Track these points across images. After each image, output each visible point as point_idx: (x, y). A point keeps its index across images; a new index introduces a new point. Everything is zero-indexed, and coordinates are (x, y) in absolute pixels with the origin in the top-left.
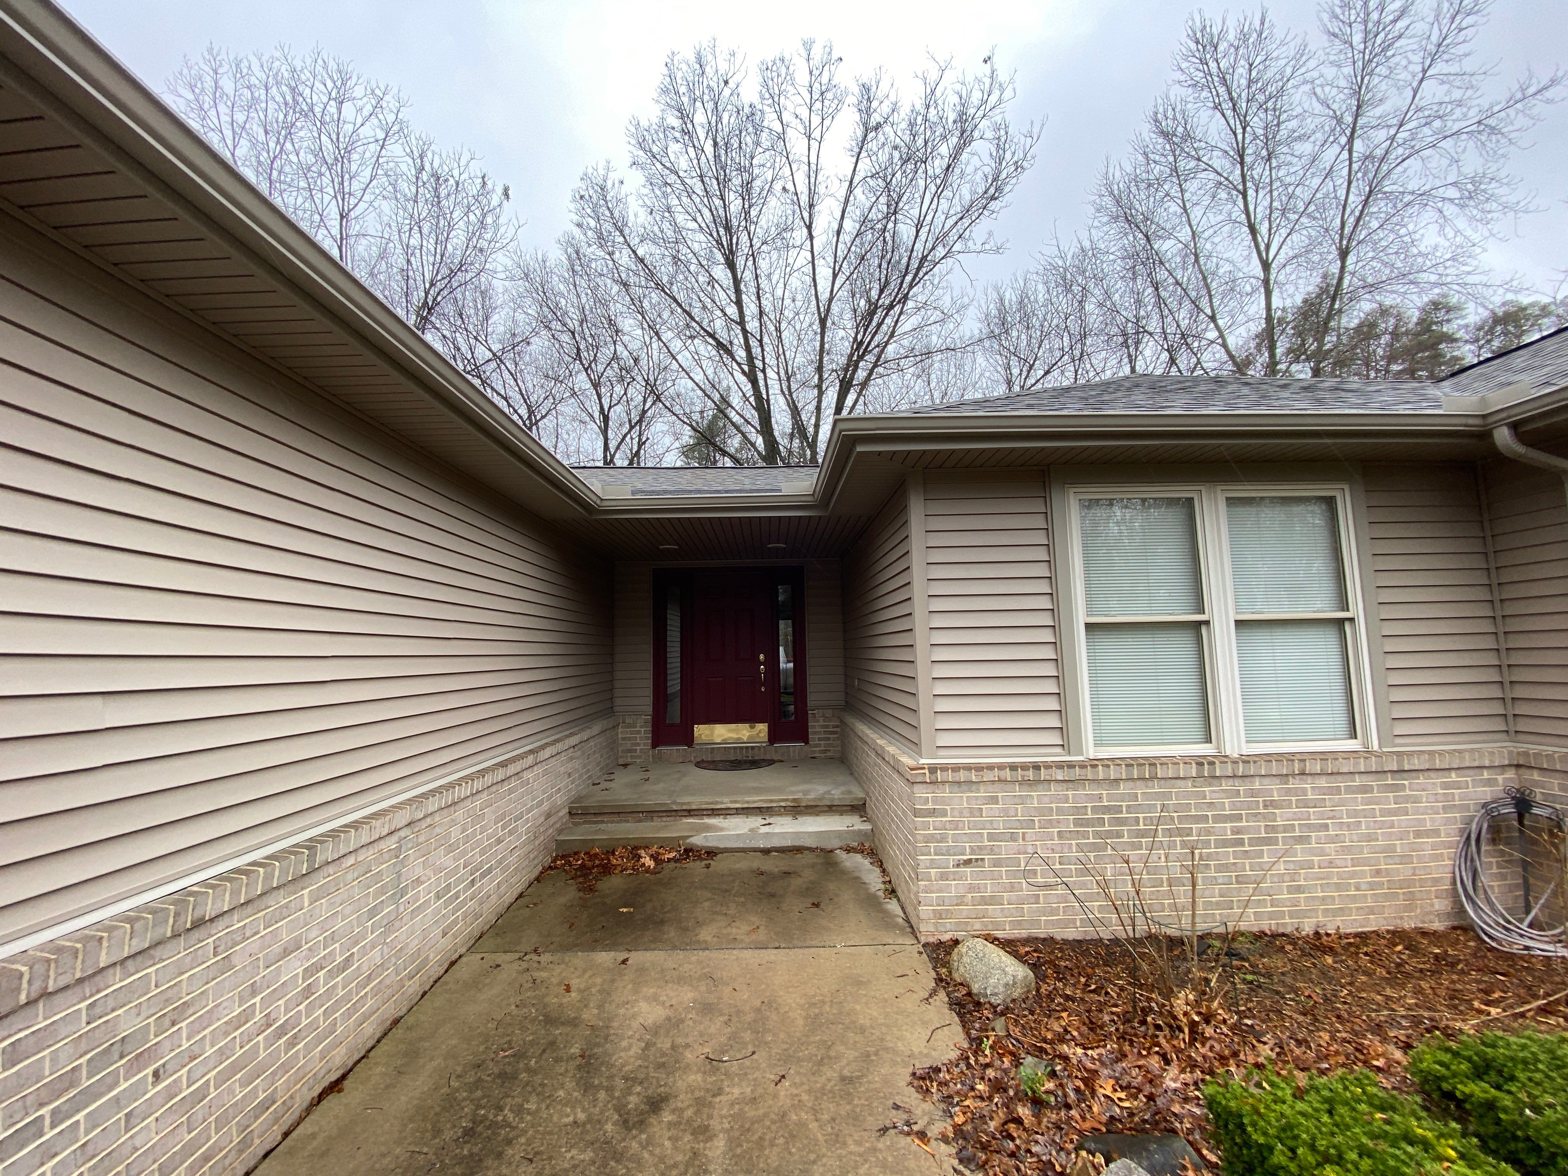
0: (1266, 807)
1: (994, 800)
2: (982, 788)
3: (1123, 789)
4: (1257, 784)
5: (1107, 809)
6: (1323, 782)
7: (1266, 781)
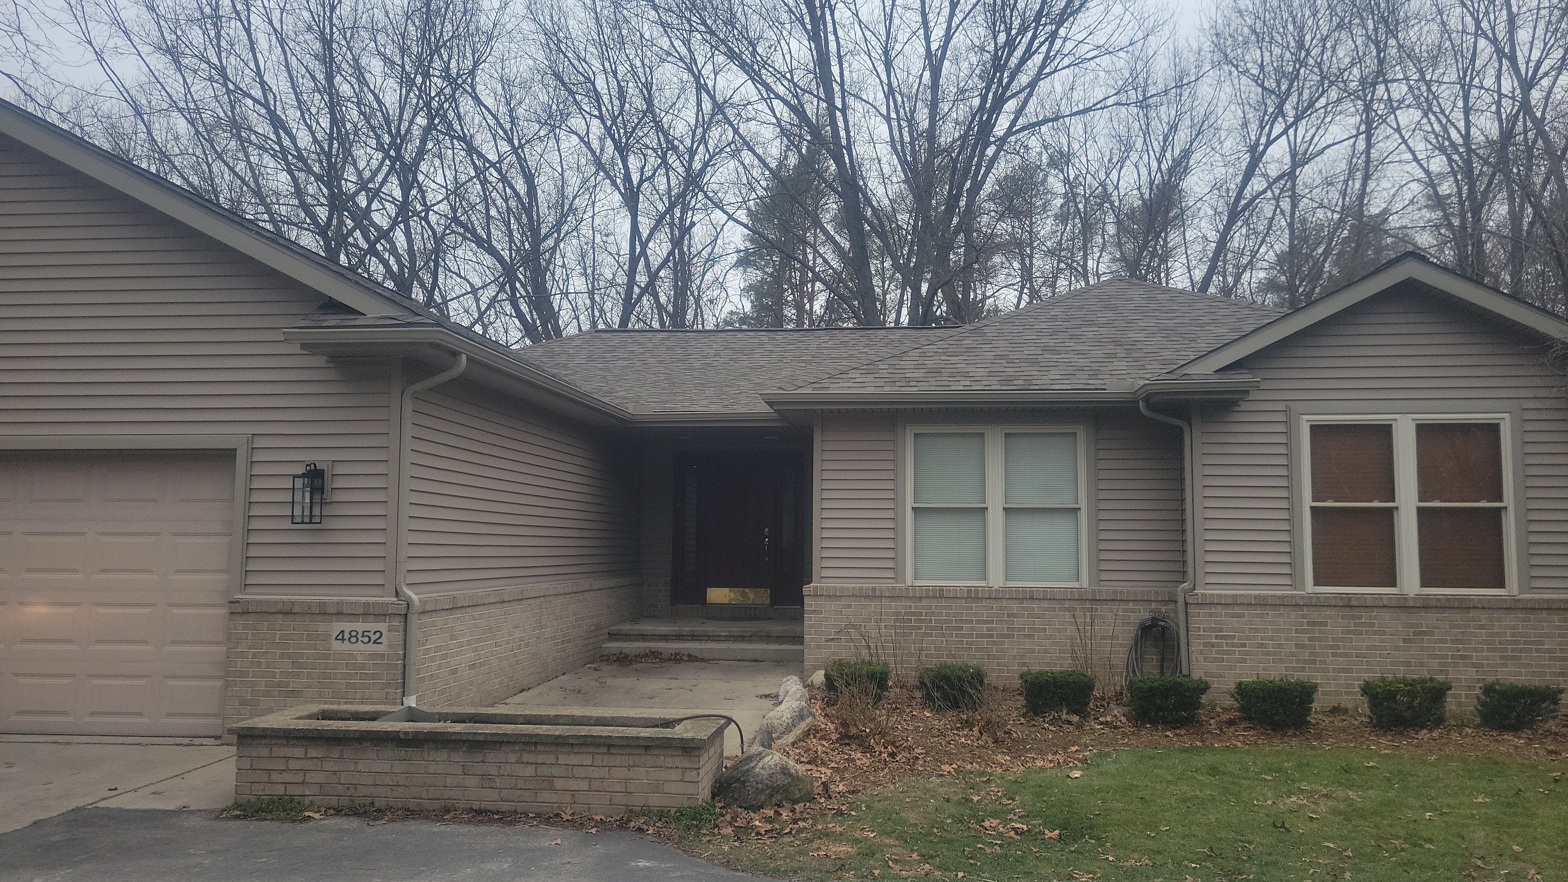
0: (1008, 616)
1: (850, 606)
2: (843, 599)
3: (924, 602)
4: (1004, 603)
5: (913, 614)
6: (1045, 604)
7: (1010, 601)
